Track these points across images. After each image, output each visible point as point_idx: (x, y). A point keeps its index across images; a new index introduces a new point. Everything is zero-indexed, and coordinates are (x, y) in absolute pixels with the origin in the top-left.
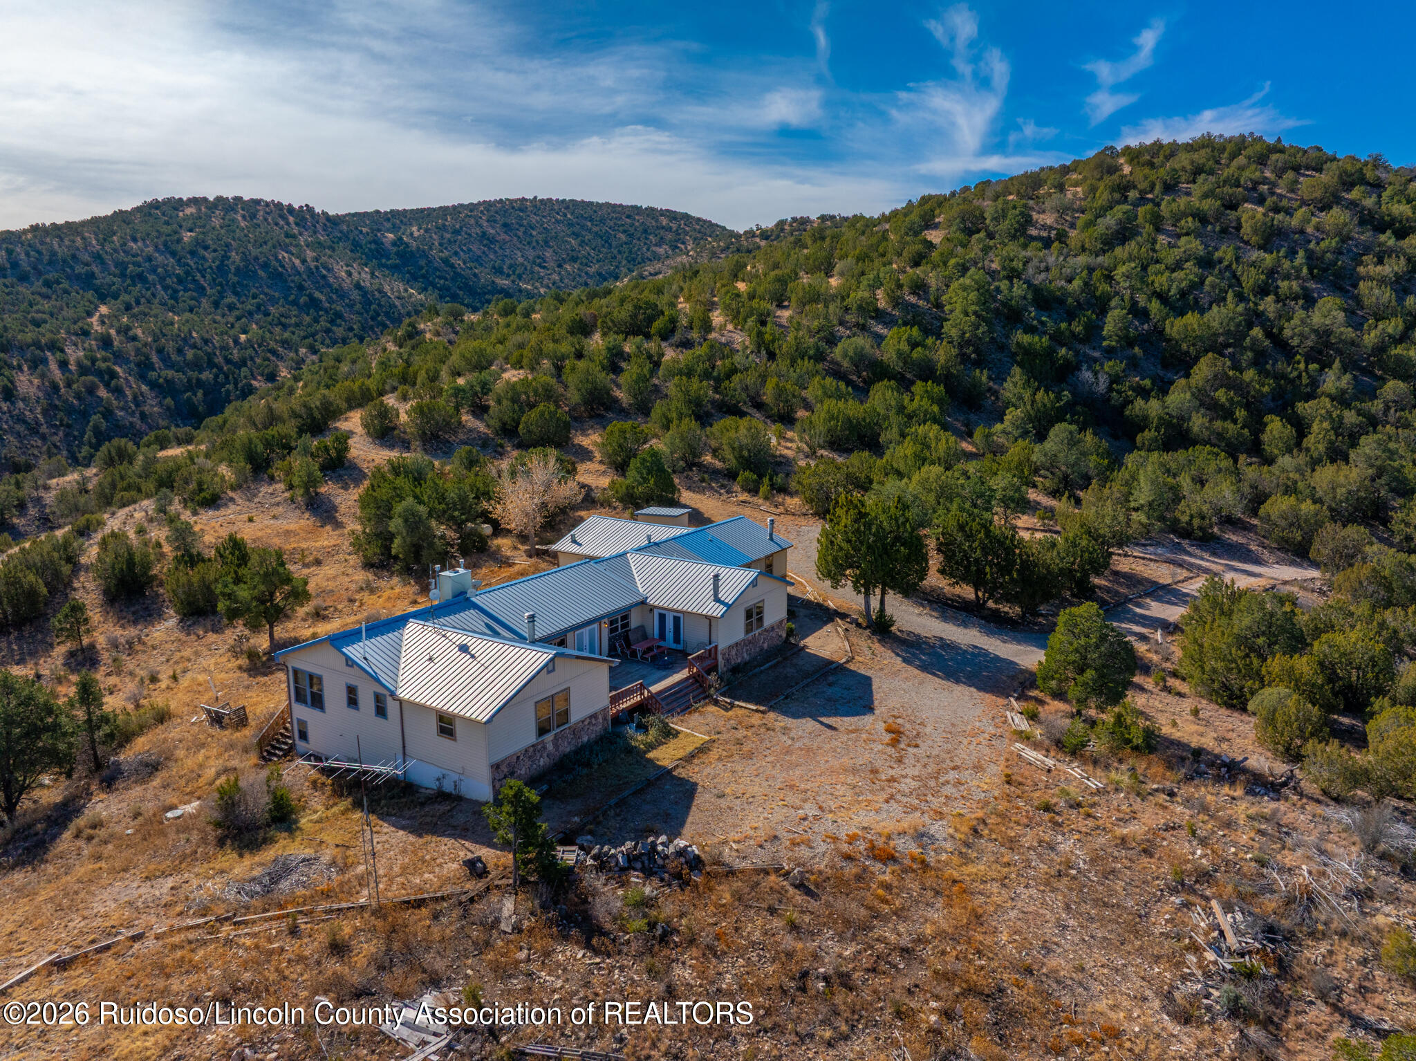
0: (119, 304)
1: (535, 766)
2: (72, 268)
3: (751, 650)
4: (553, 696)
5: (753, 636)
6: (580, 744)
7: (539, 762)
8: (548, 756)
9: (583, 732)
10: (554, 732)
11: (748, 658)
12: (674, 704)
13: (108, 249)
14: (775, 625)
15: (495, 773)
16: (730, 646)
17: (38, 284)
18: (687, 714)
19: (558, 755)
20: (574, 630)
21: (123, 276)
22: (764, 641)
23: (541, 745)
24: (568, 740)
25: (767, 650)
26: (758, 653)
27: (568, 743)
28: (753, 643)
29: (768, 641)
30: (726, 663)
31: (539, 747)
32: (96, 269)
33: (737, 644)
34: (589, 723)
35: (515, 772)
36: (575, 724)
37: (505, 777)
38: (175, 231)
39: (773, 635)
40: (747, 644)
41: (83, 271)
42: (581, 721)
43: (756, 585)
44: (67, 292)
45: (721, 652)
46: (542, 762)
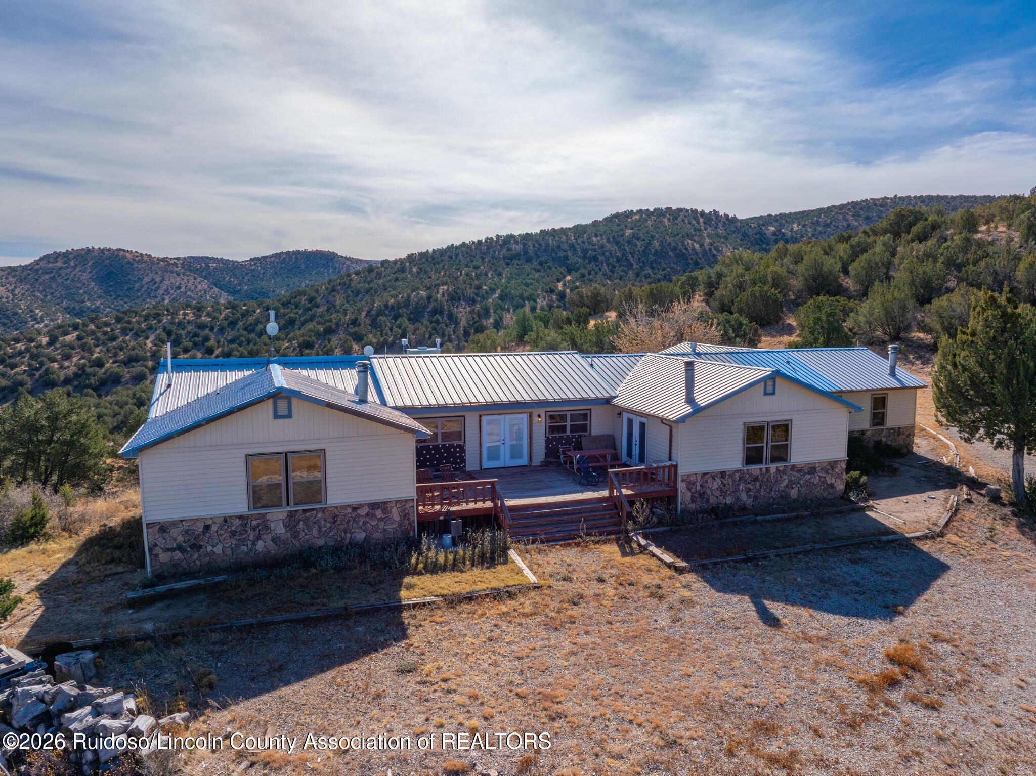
0: (577, 274)
1: (245, 548)
2: (556, 254)
3: (759, 491)
4: (286, 454)
5: (764, 470)
6: (347, 541)
7: (254, 544)
8: (273, 540)
9: (354, 525)
10: (289, 509)
11: (749, 502)
12: (550, 527)
13: (579, 242)
14: (817, 466)
15: (157, 537)
16: (708, 473)
17: (535, 264)
18: (561, 546)
19: (298, 544)
20: (481, 413)
21: (584, 257)
22: (790, 484)
23: (259, 521)
24: (320, 527)
25: (796, 500)
26: (774, 500)
27: (320, 532)
28: (762, 481)
29: (799, 485)
30: (695, 497)
31: (254, 523)
32: (569, 254)
33: (723, 474)
34: (368, 515)
35: (201, 547)
36: (337, 507)
37: (180, 548)
38: (621, 230)
39: (813, 480)
40: (749, 480)
41: (562, 255)
42: (349, 506)
43: (773, 393)
44: (550, 268)
45: (686, 477)
46: (260, 546)
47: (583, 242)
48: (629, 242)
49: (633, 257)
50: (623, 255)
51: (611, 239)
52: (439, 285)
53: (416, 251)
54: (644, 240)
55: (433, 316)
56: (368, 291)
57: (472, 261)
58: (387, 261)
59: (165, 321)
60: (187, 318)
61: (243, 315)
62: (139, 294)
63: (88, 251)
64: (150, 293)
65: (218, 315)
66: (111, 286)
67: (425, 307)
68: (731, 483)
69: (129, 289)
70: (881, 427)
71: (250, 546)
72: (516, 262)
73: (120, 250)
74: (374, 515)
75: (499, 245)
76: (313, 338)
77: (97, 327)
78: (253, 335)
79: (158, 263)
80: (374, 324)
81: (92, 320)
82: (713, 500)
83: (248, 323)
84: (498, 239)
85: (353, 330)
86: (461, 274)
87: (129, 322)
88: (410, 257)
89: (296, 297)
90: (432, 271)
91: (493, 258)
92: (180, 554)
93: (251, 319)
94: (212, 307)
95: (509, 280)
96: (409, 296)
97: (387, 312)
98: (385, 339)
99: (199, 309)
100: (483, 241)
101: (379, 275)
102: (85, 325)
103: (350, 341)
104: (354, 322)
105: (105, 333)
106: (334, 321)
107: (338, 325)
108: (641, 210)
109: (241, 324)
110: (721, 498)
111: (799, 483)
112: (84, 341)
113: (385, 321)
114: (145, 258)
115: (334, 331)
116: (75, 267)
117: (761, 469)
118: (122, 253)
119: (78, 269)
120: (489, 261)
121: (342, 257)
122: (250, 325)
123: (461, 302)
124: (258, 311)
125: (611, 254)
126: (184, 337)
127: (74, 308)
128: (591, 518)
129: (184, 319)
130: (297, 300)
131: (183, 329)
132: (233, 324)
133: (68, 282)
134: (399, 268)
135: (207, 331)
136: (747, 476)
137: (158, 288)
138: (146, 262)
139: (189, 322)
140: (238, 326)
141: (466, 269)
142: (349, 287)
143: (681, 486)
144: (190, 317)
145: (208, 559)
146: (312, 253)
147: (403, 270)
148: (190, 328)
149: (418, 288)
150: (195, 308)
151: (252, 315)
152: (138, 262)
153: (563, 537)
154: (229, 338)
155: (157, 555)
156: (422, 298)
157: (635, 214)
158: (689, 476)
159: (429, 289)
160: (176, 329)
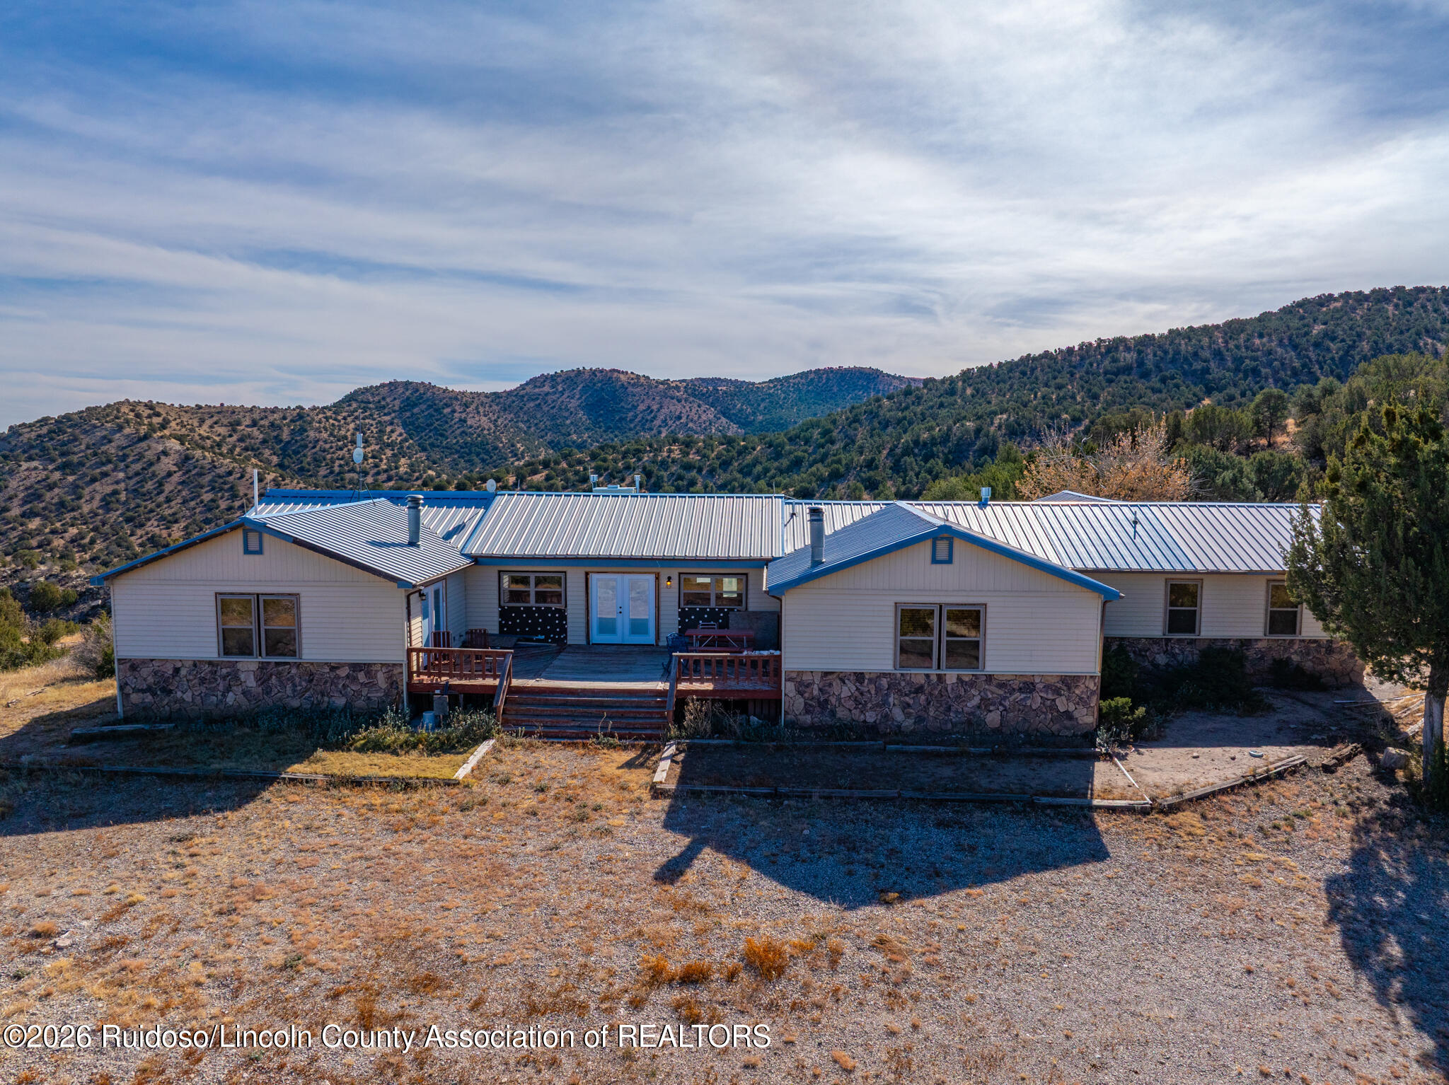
1: (215, 698)
2: (1191, 365)
3: (926, 709)
4: (258, 595)
5: (934, 679)
6: (325, 705)
7: (224, 696)
8: (244, 693)
9: (333, 687)
10: (260, 659)
11: (908, 724)
12: (566, 720)
13: (1231, 345)
14: (1037, 680)
15: (128, 674)
16: (832, 673)
17: (1155, 381)
18: (564, 744)
19: (270, 702)
20: (588, 569)
21: (1237, 370)
22: (986, 704)
23: (229, 670)
24: (294, 685)
25: (997, 731)
26: (954, 725)
27: (294, 691)
28: (931, 694)
29: (1001, 708)
30: (810, 705)
31: (224, 671)
32: (1212, 365)
33: (859, 677)
34: (348, 676)
35: (170, 692)
36: (312, 664)
37: (149, 689)
38: (1308, 325)
39: (1029, 703)
40: (907, 690)
41: (1199, 367)
42: (326, 664)
43: (949, 561)
44: (1177, 386)
45: (794, 675)
46: (230, 698)
47: (1237, 347)
48: (1317, 345)
49: (1321, 368)
50: (1304, 366)
51: (1286, 341)
52: (995, 413)
53: (974, 365)
54: (1343, 341)
55: (980, 457)
56: (899, 422)
57: (1055, 378)
58: (932, 380)
59: (646, 459)
60: (672, 455)
61: (740, 453)
62: (632, 426)
63: (579, 373)
64: (645, 424)
65: (708, 452)
66: (601, 415)
67: (972, 444)
68: (873, 692)
69: (621, 419)
70: (1288, 637)
71: (220, 697)
72: (1123, 378)
73: (614, 370)
74: (355, 679)
75: (1101, 354)
76: (814, 484)
77: (570, 465)
78: (748, 480)
79: (656, 387)
80: (897, 468)
81: (565, 457)
82: (841, 713)
83: (744, 463)
84: (1099, 346)
85: (866, 474)
86: (1036, 396)
87: (605, 460)
88: (966, 375)
89: (808, 429)
90: (994, 392)
91: (1087, 373)
92: (150, 697)
93: (749, 458)
94: (704, 442)
95: (1108, 405)
96: (950, 429)
97: (916, 451)
98: (908, 488)
99: (688, 444)
100: (1076, 348)
101: (919, 398)
102: (557, 463)
103: (860, 490)
104: (870, 464)
105: (577, 473)
106: (844, 462)
107: (848, 467)
108: (1348, 294)
109: (736, 464)
110: (856, 712)
111: (1001, 704)
112: (552, 482)
113: (911, 463)
114: (642, 380)
115: (843, 476)
116: (562, 393)
117: (927, 676)
118: (616, 374)
119: (566, 395)
120: (1081, 378)
121: (888, 376)
122: (748, 465)
123: (1026, 437)
124: (759, 448)
125: (1283, 364)
126: (666, 479)
127: (559, 443)
128: (632, 715)
129: (669, 457)
130: (808, 434)
131: (666, 470)
132: (725, 464)
133: (555, 410)
134: (949, 387)
135: (694, 473)
136: (903, 684)
137: (655, 418)
138: (642, 385)
139: (673, 461)
140: (731, 468)
141: (1043, 389)
142: (877, 415)
143: (788, 688)
144: (676, 454)
145: (177, 706)
146: (849, 370)
147: (952, 392)
148: (674, 469)
149: (964, 418)
150: (683, 443)
151: (750, 453)
152: (634, 385)
153: (577, 734)
154: (719, 483)
155: (128, 695)
156: (967, 431)
157: (1336, 300)
158: (800, 673)
159: (979, 418)
160: (658, 470)
